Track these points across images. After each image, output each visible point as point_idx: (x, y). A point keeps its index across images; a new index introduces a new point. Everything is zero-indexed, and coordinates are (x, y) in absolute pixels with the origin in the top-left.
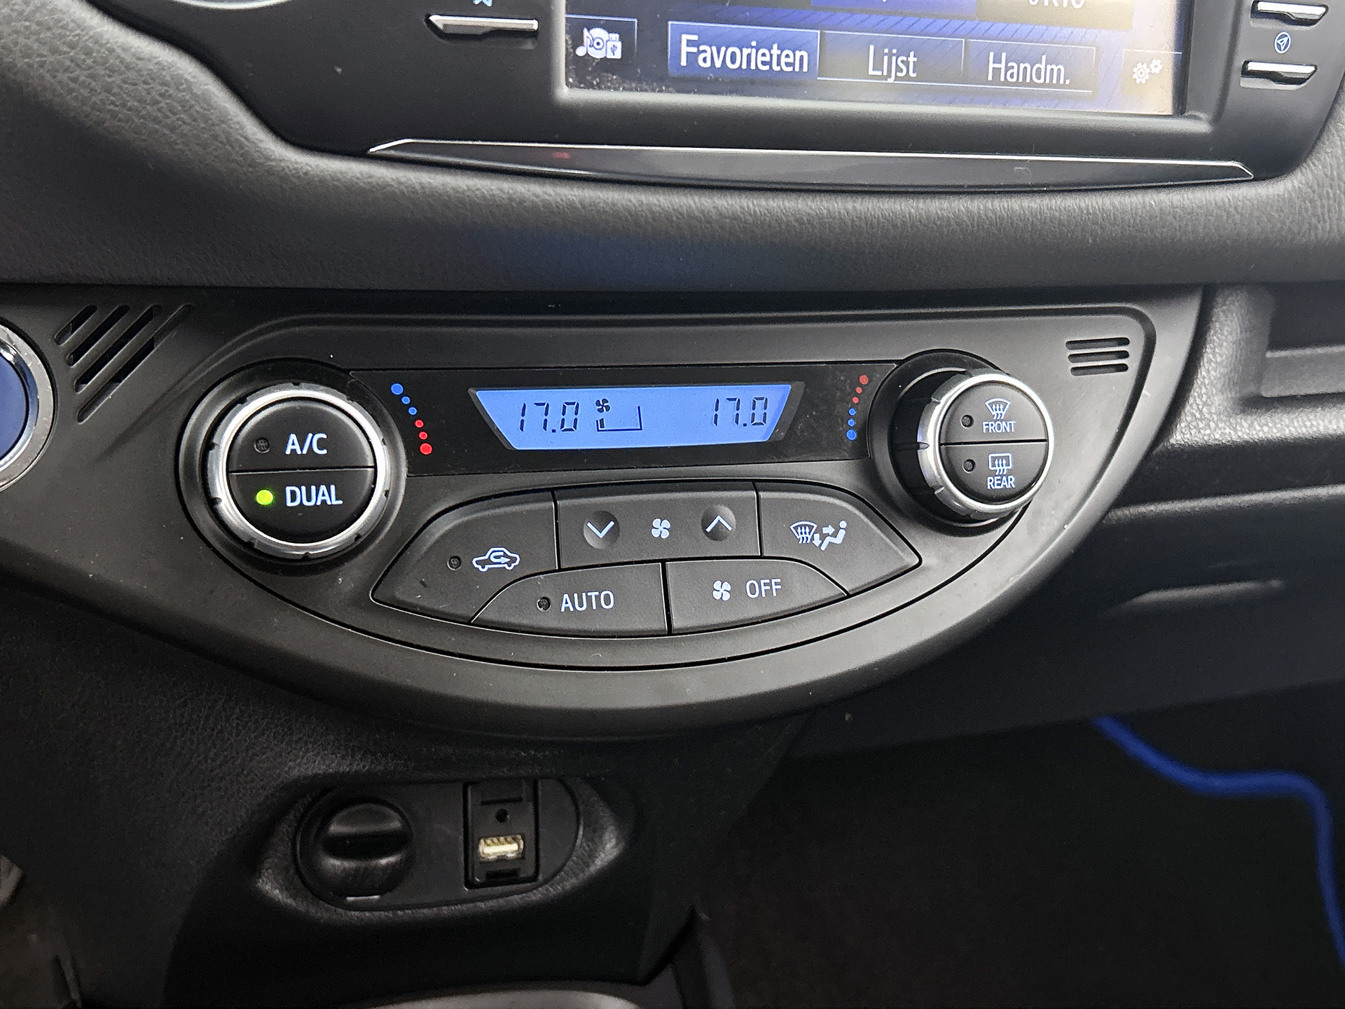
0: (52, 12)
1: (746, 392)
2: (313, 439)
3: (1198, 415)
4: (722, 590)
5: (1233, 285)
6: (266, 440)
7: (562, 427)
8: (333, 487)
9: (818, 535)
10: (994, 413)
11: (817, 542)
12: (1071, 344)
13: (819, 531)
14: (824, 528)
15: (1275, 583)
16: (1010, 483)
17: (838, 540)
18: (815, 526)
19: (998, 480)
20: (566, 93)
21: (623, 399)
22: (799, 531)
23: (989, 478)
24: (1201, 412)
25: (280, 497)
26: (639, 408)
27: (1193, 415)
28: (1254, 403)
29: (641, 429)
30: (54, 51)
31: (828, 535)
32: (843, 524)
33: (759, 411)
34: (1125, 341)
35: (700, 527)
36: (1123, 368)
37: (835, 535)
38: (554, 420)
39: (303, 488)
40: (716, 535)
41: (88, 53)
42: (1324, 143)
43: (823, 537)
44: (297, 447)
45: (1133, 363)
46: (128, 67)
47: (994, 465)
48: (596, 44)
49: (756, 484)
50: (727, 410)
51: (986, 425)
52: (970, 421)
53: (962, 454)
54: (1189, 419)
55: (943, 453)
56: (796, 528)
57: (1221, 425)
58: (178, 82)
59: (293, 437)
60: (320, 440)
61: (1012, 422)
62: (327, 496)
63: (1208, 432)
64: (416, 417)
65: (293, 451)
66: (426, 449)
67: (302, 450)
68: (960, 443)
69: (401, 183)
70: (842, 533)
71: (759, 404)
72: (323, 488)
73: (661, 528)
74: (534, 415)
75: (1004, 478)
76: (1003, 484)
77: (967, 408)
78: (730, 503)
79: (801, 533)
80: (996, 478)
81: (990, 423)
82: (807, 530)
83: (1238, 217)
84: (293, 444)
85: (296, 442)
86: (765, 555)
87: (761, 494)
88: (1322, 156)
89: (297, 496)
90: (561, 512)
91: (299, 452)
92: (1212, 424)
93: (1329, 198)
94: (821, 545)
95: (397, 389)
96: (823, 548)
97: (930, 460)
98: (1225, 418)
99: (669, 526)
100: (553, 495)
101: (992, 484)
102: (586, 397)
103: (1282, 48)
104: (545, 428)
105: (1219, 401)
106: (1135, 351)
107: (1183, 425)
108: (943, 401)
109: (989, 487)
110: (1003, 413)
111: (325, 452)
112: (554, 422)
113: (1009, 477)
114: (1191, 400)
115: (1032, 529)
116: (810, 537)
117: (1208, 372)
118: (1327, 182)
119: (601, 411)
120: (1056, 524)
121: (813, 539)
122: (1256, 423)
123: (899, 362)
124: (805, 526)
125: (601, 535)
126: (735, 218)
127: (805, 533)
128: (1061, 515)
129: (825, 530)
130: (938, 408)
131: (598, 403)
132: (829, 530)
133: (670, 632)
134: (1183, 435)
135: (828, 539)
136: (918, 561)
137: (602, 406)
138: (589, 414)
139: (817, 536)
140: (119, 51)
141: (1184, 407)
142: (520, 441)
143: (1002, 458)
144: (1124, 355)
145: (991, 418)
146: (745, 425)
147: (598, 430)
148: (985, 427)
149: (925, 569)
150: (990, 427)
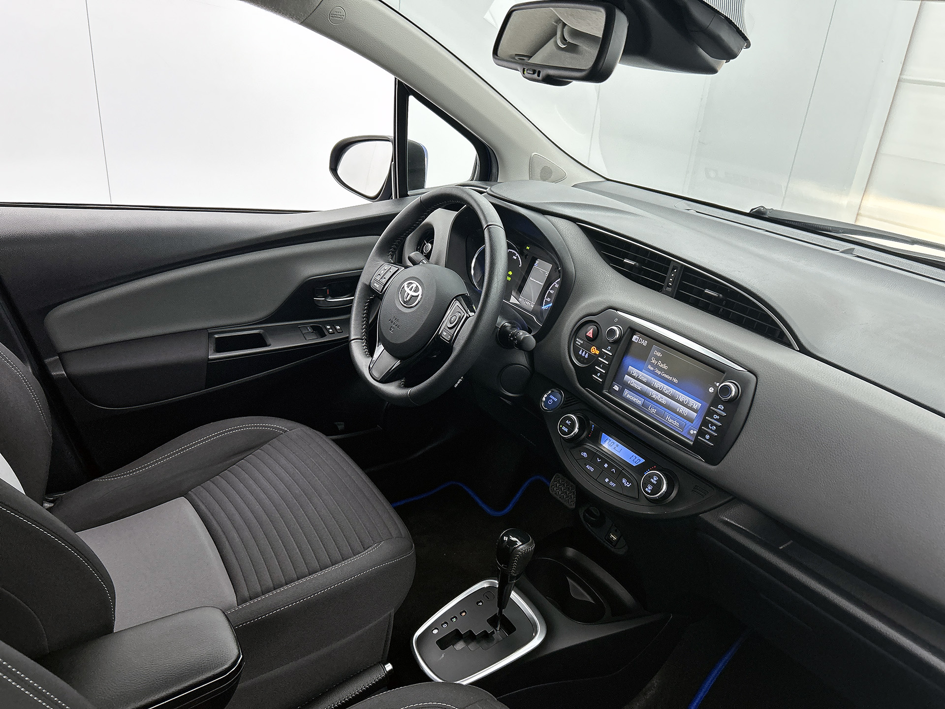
1: (638, 457)
2: (571, 423)
4: (607, 480)
8: (570, 429)
11: (625, 484)
16: (650, 492)
26: (622, 449)
29: (620, 452)
35: (611, 469)
48: (616, 387)
50: (634, 458)
61: (656, 482)
62: (566, 430)
66: (590, 436)
70: (629, 485)
71: (638, 460)
72: (568, 429)
74: (608, 442)
86: (616, 480)
87: (623, 471)
89: (564, 428)
99: (607, 466)
101: (647, 489)
111: (571, 425)
112: (610, 444)
125: (598, 460)
132: (628, 483)
136: (638, 498)
137: (617, 446)
138: (614, 446)
142: (602, 443)
145: (653, 479)
146: (633, 461)
147: (614, 449)
150: (652, 480)
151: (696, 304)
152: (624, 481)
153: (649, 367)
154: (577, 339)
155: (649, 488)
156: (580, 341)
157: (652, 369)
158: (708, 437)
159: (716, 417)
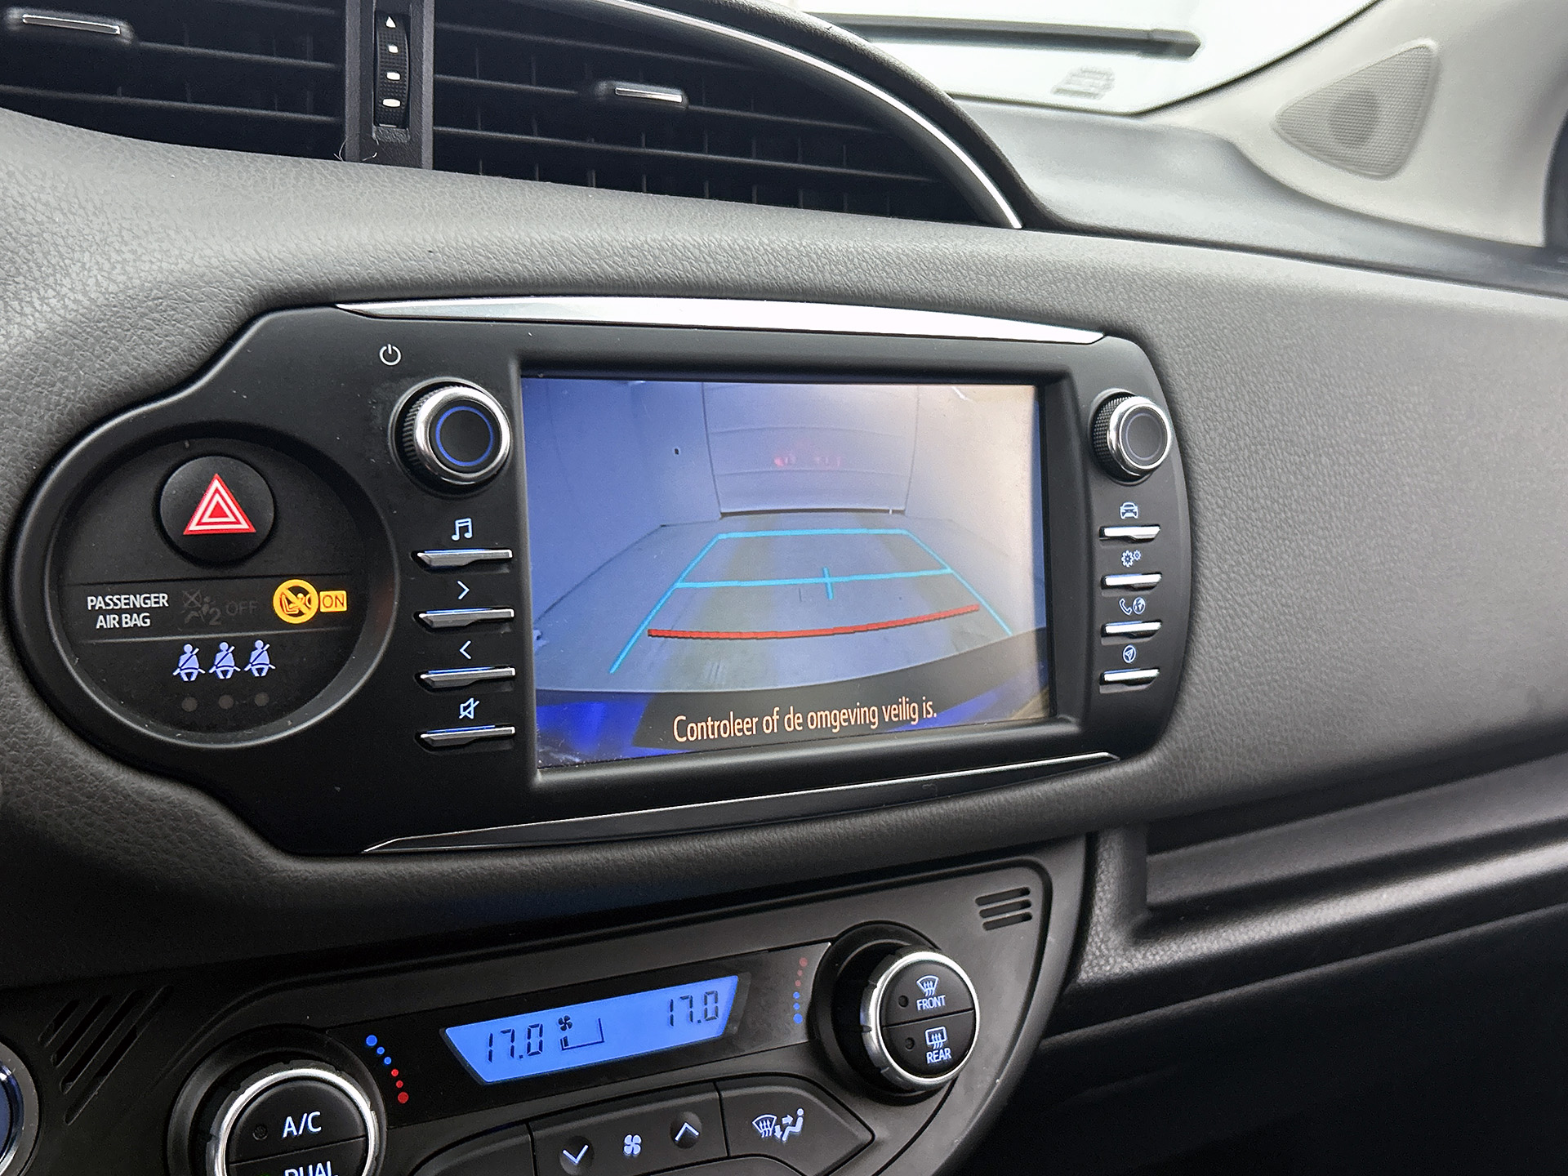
0: (73, 768)
1: (696, 990)
2: (308, 1118)
3: (1098, 953)
6: (263, 1126)
7: (529, 1050)
8: (329, 1163)
9: (778, 1126)
10: (926, 990)
11: (778, 1134)
12: (981, 902)
13: (779, 1122)
14: (783, 1119)
16: (946, 1055)
17: (798, 1128)
18: (775, 1118)
19: (936, 1054)
20: (540, 778)
21: (583, 1013)
22: (761, 1125)
23: (928, 1054)
24: (1100, 951)
26: (599, 1020)
27: (1094, 954)
29: (603, 1041)
30: (73, 801)
31: (787, 1125)
32: (800, 1112)
33: (711, 1006)
34: (1026, 892)
35: (670, 1137)
36: (1027, 917)
37: (794, 1124)
38: (520, 1045)
39: (301, 1169)
40: (685, 1143)
41: (105, 800)
42: (1173, 723)
43: (783, 1130)
44: (293, 1128)
45: (1035, 911)
46: (142, 809)
47: (931, 1041)
49: (716, 1084)
50: (681, 1009)
51: (921, 1002)
52: (905, 1001)
53: (904, 1031)
54: (1090, 957)
55: (885, 1034)
56: (758, 1123)
57: (1120, 960)
58: (189, 816)
59: (289, 1119)
60: (313, 1118)
61: (943, 997)
63: (1108, 968)
64: (391, 1067)
65: (290, 1133)
66: (403, 1098)
67: (298, 1131)
68: (898, 1024)
69: (392, 875)
70: (800, 1121)
71: (710, 999)
72: (320, 1165)
73: (633, 1145)
74: (502, 1044)
75: (941, 1051)
76: (940, 1057)
77: (901, 990)
78: (693, 1108)
79: (763, 1127)
80: (934, 1052)
81: (924, 1000)
82: (768, 1123)
83: (1111, 794)
84: (290, 1126)
85: (292, 1124)
86: (732, 1154)
87: (724, 1094)
88: (1174, 733)
90: (537, 1143)
91: (295, 1133)
92: (1111, 960)
93: (1184, 767)
94: (782, 1136)
95: (371, 1041)
96: (784, 1139)
97: (874, 1039)
98: (1122, 953)
99: (640, 1141)
100: (528, 1127)
101: (931, 1058)
102: (549, 1017)
103: (1130, 658)
104: (512, 1054)
105: (1116, 939)
106: (1036, 898)
107: (1086, 964)
108: (879, 984)
109: (929, 1062)
110: (934, 989)
111: (320, 1129)
112: (520, 1047)
113: (946, 1050)
114: (1090, 940)
115: (969, 1089)
116: (771, 1130)
117: (1100, 909)
118: (1181, 755)
119: (564, 1029)
120: (989, 1079)
121: (774, 1131)
122: (1148, 954)
123: (832, 941)
124: (766, 1119)
125: (576, 1161)
126: (689, 860)
127: (767, 1127)
128: (993, 1071)
129: (784, 1121)
130: (876, 992)
131: (560, 1022)
132: (788, 1120)
134: (1088, 973)
135: (788, 1129)
136: (870, 1138)
137: (565, 1024)
138: (553, 1035)
139: (778, 1128)
140: (134, 796)
141: (1084, 948)
142: (491, 1073)
143: (937, 1032)
144: (1027, 904)
145: (923, 996)
146: (699, 1022)
147: (563, 1049)
148: (919, 1005)
149: (879, 1144)
150: (924, 1005)
152: (765, 1127)
154: (92, 600)
155: (938, 1042)
158: (1130, 654)
159: (1131, 556)
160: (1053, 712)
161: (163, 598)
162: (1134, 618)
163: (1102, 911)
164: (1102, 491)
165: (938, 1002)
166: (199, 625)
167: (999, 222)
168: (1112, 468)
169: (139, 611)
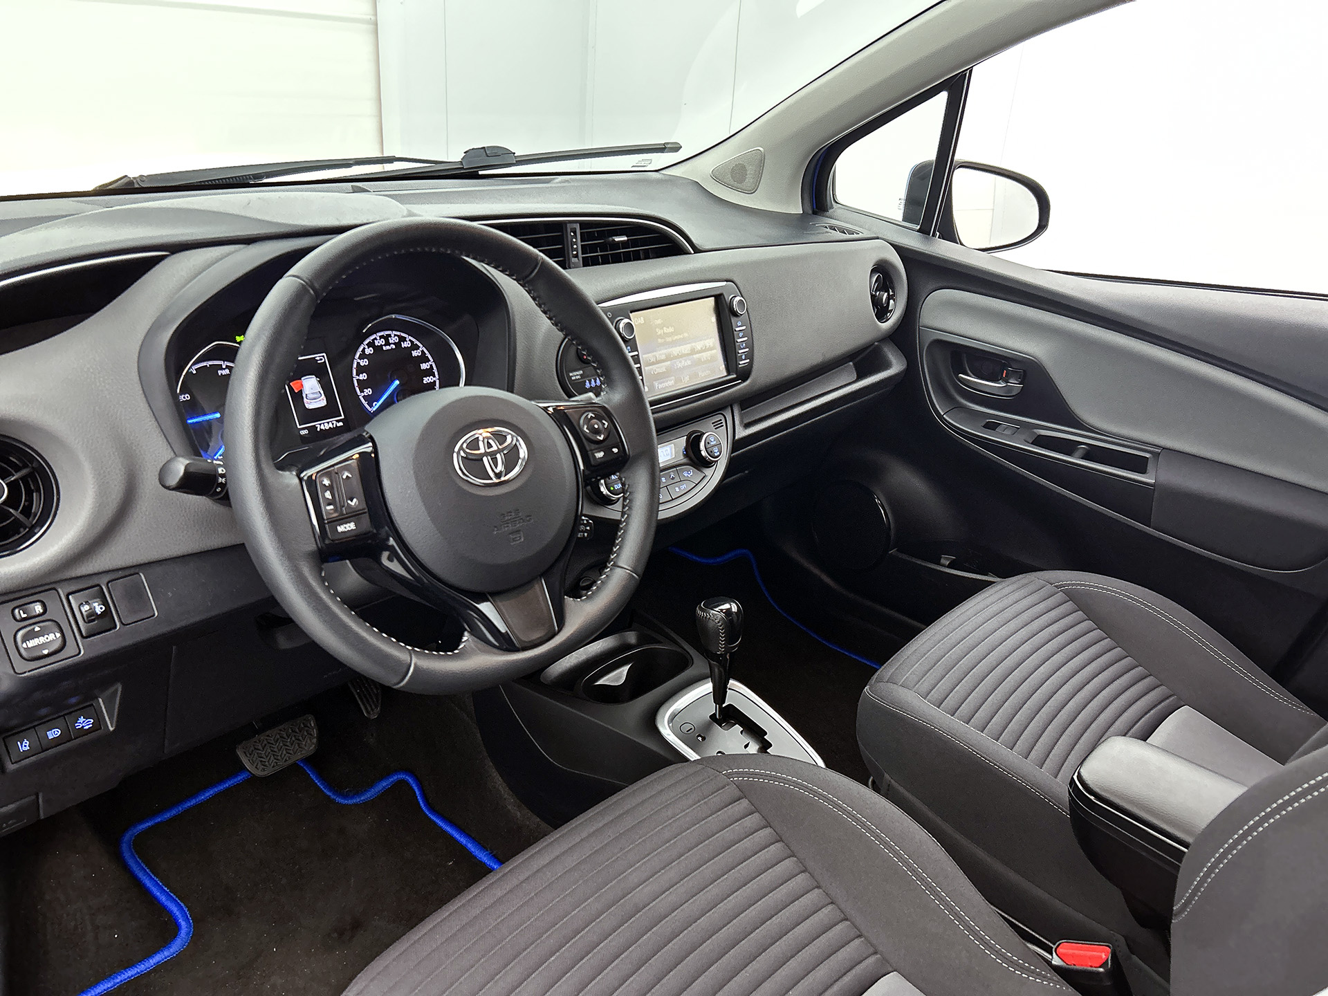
4: (677, 489)
5: (735, 403)
10: (712, 440)
11: (688, 476)
12: (713, 423)
15: (746, 472)
16: (718, 453)
17: (692, 475)
23: (713, 453)
24: (738, 431)
25: (614, 488)
28: (747, 426)
34: (721, 420)
36: (723, 426)
40: (673, 478)
42: (752, 372)
45: (724, 424)
47: (714, 451)
49: (674, 467)
52: (708, 443)
53: (709, 450)
55: (705, 451)
57: (743, 433)
63: (741, 435)
68: (708, 448)
70: (693, 473)
77: (707, 441)
78: (673, 471)
83: (739, 391)
86: (681, 480)
87: (677, 468)
88: (752, 375)
92: (741, 433)
93: (755, 382)
96: (690, 477)
97: (704, 453)
98: (743, 431)
99: (665, 479)
101: (716, 455)
105: (741, 427)
106: (723, 421)
107: (736, 434)
108: (702, 440)
114: (736, 428)
115: (723, 460)
118: (754, 379)
122: (748, 431)
123: (687, 435)
129: (689, 473)
130: (702, 442)
133: (673, 499)
134: (737, 437)
135: (690, 475)
136: (705, 475)
141: (736, 431)
143: (716, 449)
144: (722, 423)
148: (710, 444)
149: (707, 476)
150: (712, 443)
151: (617, 259)
152: (686, 474)
153: (659, 340)
154: (571, 374)
155: (716, 452)
156: (578, 373)
157: (663, 340)
158: (743, 357)
159: (741, 335)
160: (729, 374)
161: (581, 372)
162: (744, 348)
163: (737, 422)
164: (734, 320)
165: (715, 442)
166: (588, 376)
167: (689, 253)
168: (736, 314)
169: (578, 375)
